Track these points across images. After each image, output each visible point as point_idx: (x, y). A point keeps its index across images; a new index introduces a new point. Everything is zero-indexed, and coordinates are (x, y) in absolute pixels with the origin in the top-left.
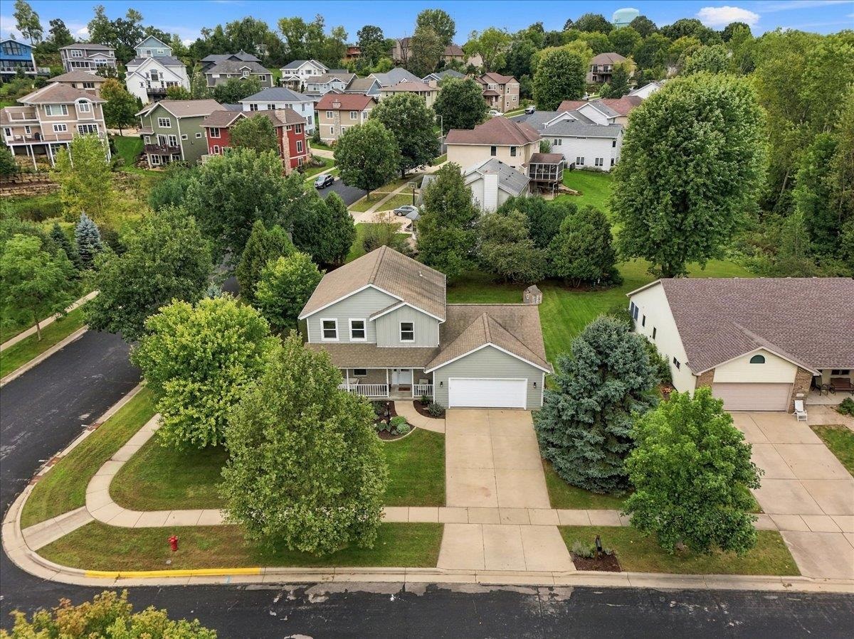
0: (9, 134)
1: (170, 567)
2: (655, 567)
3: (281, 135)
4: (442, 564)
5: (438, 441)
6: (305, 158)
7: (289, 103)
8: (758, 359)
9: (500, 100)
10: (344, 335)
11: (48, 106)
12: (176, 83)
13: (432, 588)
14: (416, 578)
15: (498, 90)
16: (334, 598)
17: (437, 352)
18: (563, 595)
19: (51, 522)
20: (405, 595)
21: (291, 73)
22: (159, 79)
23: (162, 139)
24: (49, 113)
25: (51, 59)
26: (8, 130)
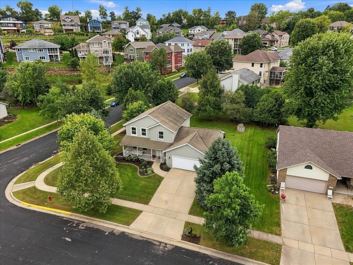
0: (80, 53)
1: (45, 206)
2: (214, 247)
3: (172, 56)
4: (132, 226)
5: (160, 179)
6: (181, 65)
7: (183, 43)
8: (309, 167)
9: (279, 42)
10: (139, 134)
11: (93, 43)
12: (145, 35)
13: (123, 233)
14: (119, 228)
15: (278, 38)
16: (87, 228)
17: (171, 145)
18: (169, 247)
19: (23, 184)
20: (112, 233)
21: (192, 31)
22: (139, 34)
23: (130, 56)
24: (93, 46)
25: (108, 26)
26: (80, 51)
